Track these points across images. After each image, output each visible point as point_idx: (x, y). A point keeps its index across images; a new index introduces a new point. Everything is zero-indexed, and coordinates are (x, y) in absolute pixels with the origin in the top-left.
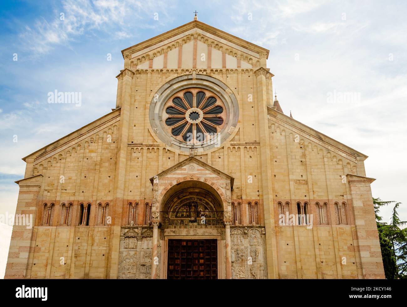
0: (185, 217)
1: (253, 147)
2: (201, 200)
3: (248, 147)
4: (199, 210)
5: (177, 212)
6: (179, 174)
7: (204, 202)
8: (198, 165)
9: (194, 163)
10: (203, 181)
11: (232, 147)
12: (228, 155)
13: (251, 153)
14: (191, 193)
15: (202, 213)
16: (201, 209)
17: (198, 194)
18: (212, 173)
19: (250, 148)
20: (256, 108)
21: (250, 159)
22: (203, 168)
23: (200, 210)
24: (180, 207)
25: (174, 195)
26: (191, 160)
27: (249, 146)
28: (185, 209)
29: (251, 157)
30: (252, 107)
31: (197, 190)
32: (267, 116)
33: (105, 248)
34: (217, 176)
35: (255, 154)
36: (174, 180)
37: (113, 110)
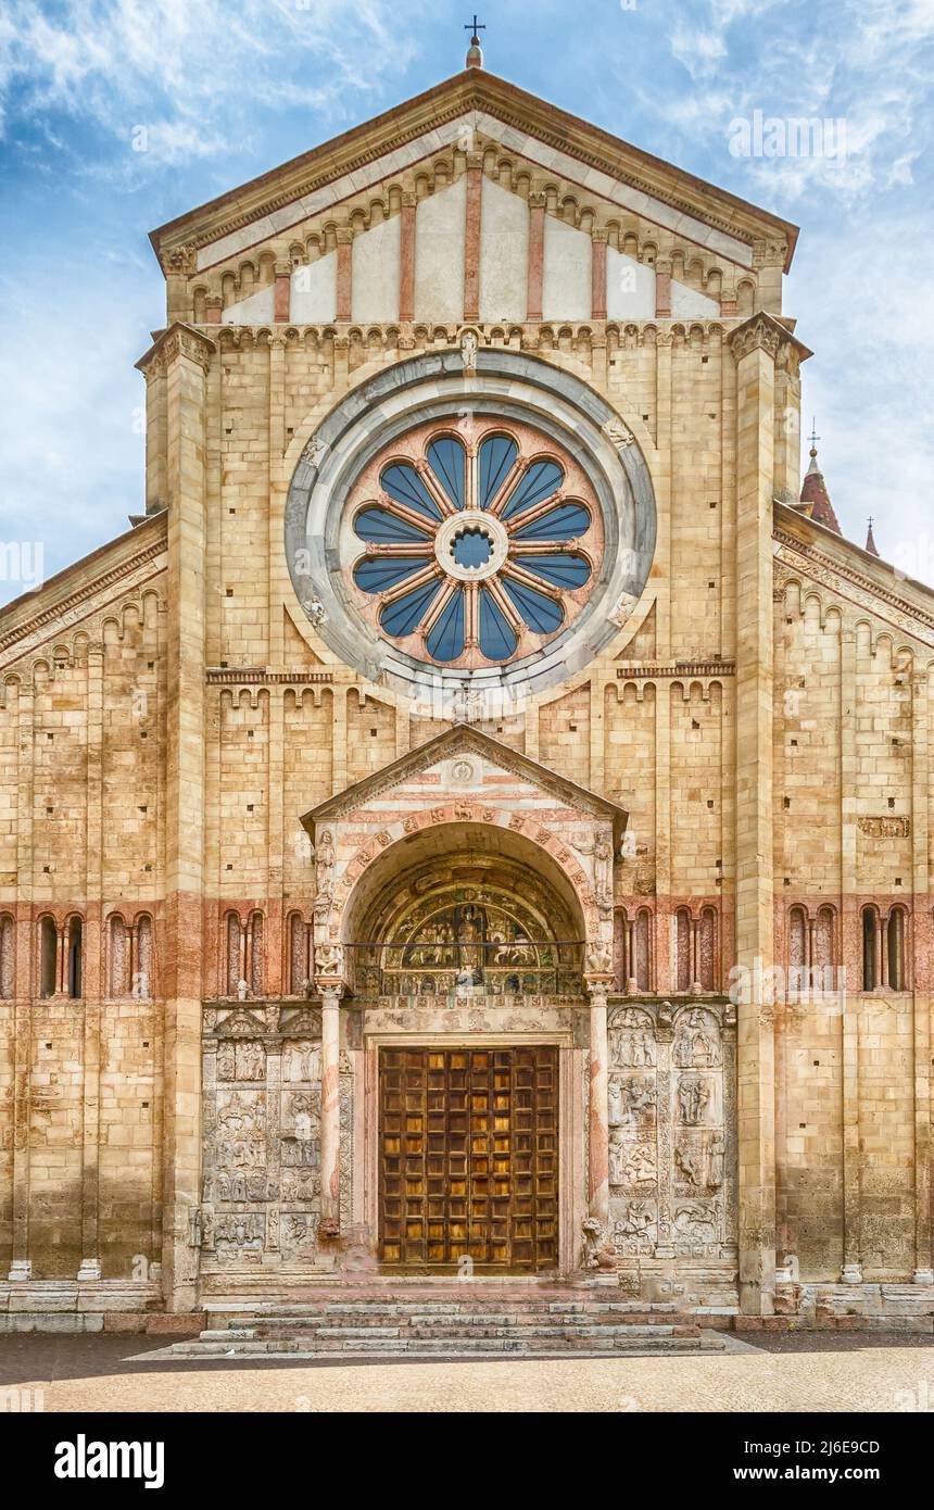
0: (440, 965)
1: (706, 681)
2: (498, 899)
3: (687, 682)
4: (492, 939)
5: (410, 949)
6: (412, 797)
7: (509, 909)
8: (486, 762)
9: (470, 750)
10: (506, 826)
11: (621, 684)
12: (607, 717)
13: (698, 710)
14: (459, 874)
15: (504, 949)
16: (498, 934)
17: (487, 876)
18: (542, 794)
19: (696, 685)
20: (726, 510)
21: (694, 736)
22: (504, 773)
23: (497, 939)
24: (422, 927)
25: (396, 880)
26: (460, 738)
27: (691, 680)
28: (438, 934)
29: (696, 725)
30: (713, 505)
31: (484, 863)
32: (769, 548)
33: (149, 1080)
34: (561, 805)
35: (716, 711)
36: (394, 822)
37: (135, 520)
